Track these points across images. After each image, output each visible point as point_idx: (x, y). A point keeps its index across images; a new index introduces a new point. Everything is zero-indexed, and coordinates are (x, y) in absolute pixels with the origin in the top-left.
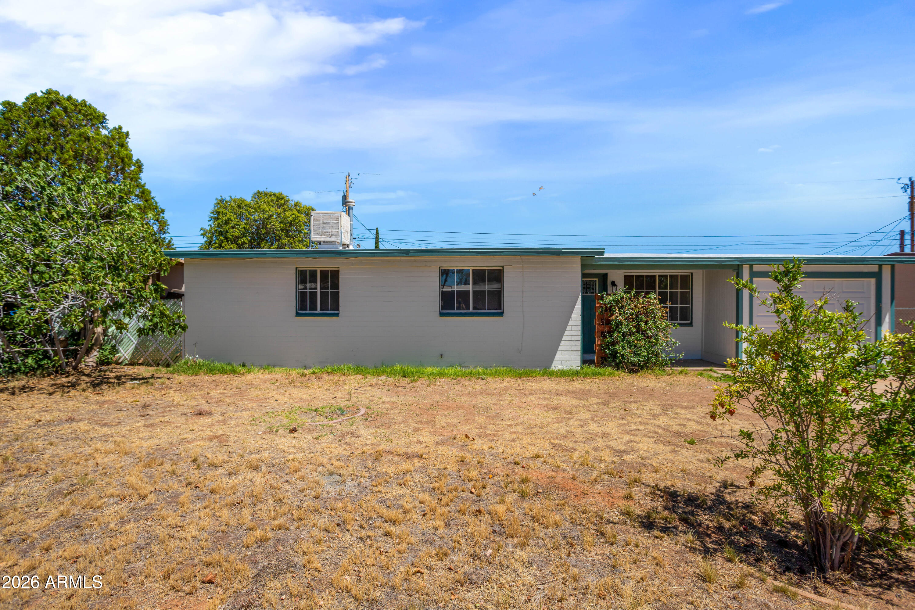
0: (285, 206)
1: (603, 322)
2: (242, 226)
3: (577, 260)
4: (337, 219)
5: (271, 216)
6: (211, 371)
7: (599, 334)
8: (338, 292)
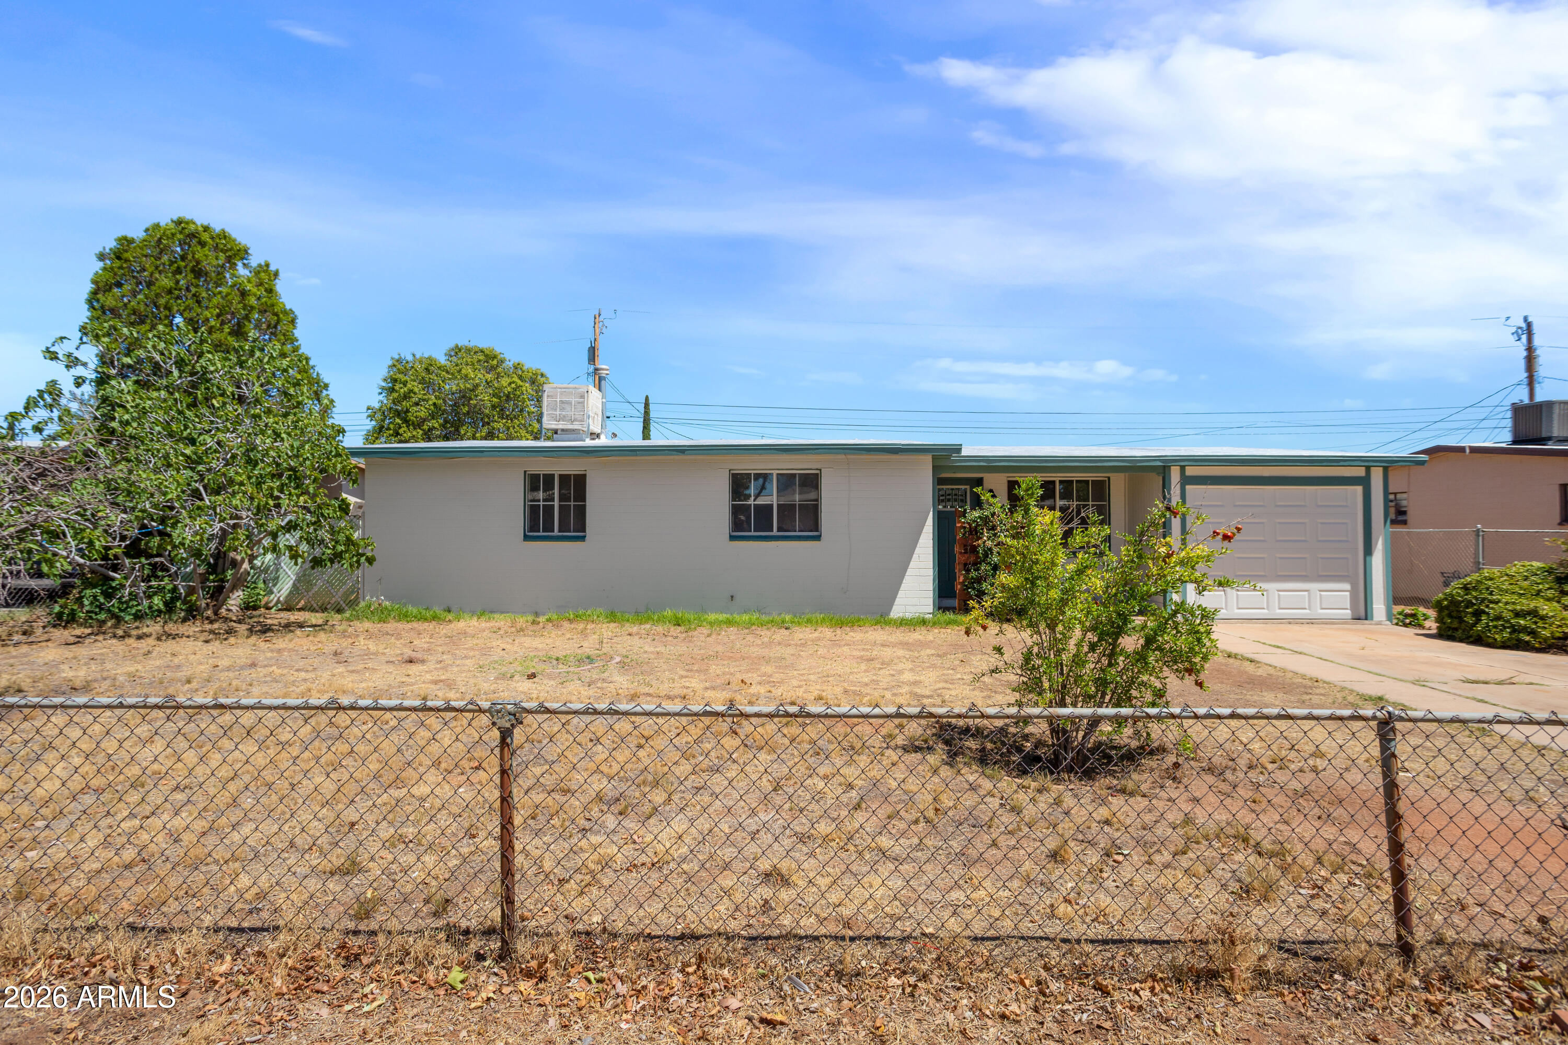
0: (499, 370)
1: (966, 550)
2: (431, 402)
3: (928, 459)
4: (582, 397)
5: (477, 386)
6: (404, 617)
7: (962, 567)
8: (584, 506)
